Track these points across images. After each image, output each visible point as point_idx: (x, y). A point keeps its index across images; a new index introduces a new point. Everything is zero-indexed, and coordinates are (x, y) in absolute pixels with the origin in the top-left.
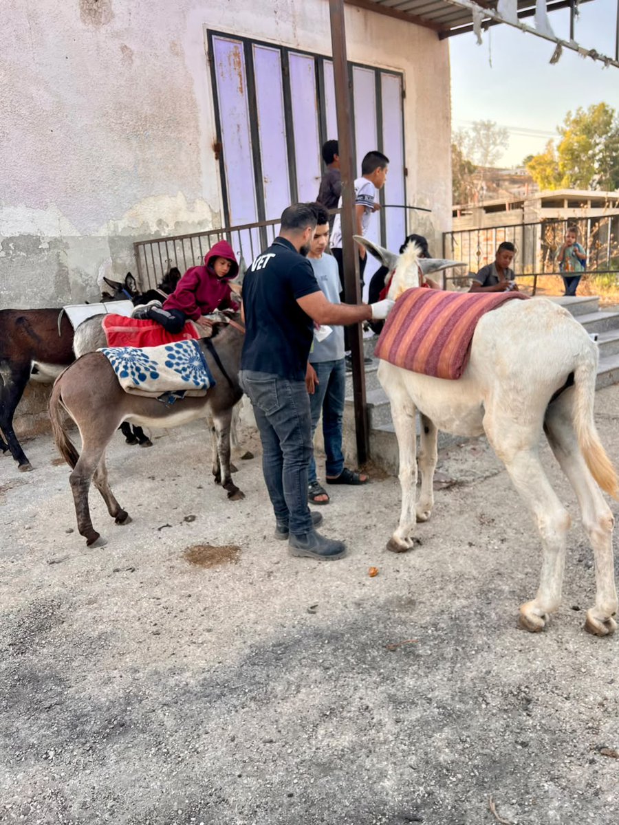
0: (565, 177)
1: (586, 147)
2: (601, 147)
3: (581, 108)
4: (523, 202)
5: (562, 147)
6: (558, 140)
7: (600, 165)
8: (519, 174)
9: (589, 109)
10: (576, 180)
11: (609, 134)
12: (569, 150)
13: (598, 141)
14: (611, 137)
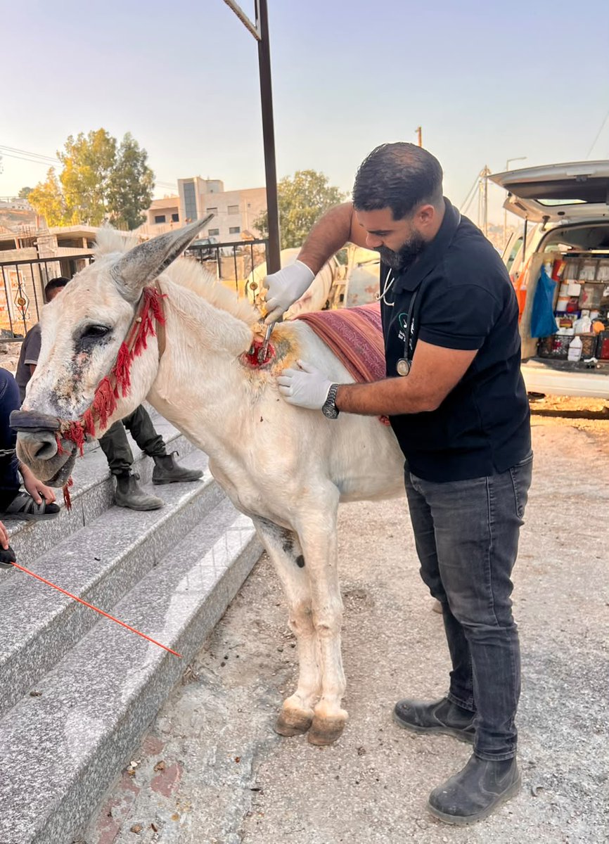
0: (75, 213)
1: (93, 180)
2: (107, 181)
3: (82, 134)
4: (35, 239)
5: (66, 178)
6: (60, 169)
7: (110, 203)
8: (17, 208)
9: (89, 135)
10: (86, 217)
11: (114, 167)
12: (73, 182)
13: (103, 174)
14: (117, 170)
